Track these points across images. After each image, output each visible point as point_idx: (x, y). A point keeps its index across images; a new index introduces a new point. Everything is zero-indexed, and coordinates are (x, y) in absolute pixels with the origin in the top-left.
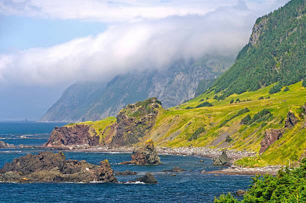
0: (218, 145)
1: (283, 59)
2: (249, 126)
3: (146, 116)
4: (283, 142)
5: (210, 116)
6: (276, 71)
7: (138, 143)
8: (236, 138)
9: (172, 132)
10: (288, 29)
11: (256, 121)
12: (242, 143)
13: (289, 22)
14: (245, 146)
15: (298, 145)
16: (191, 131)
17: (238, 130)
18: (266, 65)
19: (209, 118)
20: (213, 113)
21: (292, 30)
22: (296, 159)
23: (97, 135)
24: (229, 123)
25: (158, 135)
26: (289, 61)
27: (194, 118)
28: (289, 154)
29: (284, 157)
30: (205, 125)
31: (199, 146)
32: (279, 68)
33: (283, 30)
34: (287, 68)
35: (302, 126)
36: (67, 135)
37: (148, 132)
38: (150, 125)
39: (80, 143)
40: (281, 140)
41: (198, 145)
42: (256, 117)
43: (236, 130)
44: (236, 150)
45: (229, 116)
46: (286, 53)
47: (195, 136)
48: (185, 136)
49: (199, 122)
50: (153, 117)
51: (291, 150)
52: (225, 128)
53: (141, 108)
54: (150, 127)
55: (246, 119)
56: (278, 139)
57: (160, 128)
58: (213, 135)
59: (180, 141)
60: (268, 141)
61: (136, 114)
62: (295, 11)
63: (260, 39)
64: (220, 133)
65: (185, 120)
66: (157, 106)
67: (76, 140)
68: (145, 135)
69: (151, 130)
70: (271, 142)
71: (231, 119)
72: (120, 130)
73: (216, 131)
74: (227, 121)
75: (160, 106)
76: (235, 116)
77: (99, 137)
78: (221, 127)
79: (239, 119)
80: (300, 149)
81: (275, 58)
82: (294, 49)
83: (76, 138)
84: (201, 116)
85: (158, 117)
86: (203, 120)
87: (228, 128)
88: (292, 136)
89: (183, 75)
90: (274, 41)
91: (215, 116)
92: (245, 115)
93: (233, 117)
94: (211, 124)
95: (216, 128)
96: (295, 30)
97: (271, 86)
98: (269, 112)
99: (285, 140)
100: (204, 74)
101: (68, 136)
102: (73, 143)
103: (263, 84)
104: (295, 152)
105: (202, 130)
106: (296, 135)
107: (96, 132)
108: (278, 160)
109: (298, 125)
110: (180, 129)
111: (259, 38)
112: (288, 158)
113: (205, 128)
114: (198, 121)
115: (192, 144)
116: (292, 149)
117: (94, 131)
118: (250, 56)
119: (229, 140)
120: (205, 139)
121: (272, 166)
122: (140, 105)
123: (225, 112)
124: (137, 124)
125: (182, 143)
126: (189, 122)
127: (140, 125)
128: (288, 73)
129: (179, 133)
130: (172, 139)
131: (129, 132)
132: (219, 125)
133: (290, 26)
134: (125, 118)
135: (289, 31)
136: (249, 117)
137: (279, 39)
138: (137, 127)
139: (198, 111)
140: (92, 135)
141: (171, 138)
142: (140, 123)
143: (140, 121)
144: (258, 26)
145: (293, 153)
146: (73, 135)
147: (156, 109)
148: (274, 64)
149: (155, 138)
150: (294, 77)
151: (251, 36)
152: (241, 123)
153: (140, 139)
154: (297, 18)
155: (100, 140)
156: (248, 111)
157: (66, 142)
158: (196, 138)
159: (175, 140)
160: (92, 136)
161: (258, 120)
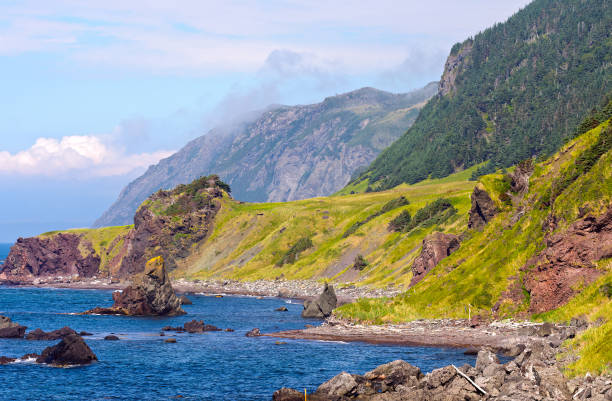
0: (337, 275)
1: (500, 118)
2: (404, 236)
3: (194, 214)
4: (460, 263)
5: (325, 216)
6: (484, 139)
7: (175, 270)
8: (376, 261)
9: (246, 247)
10: (510, 63)
11: (421, 224)
12: (386, 271)
13: (511, 49)
14: (393, 279)
15: (495, 268)
16: (284, 247)
17: (382, 243)
18: (466, 129)
19: (324, 218)
20: (333, 209)
21: (518, 64)
22: (487, 304)
23: (94, 255)
24: (364, 229)
25: (218, 253)
26: (511, 122)
27: (292, 219)
28: (470, 292)
29: (458, 299)
30: (316, 234)
31: (297, 279)
32: (490, 135)
33: (500, 65)
34: (505, 134)
35: (507, 224)
36: (39, 254)
37: (198, 248)
38: (200, 234)
39: (66, 271)
40: (455, 258)
41: (296, 276)
42: (423, 217)
43: (378, 244)
44: (374, 286)
45: (365, 213)
46: (505, 105)
47: (291, 256)
48: (271, 256)
49: (302, 226)
50: (209, 218)
51: (477, 282)
52: (354, 240)
53: (183, 197)
54: (201, 238)
55: (399, 220)
56: (449, 254)
57: (221, 240)
58: (328, 254)
59: (259, 267)
60: (430, 261)
61: (172, 211)
62: (525, 29)
63: (457, 82)
64: (343, 251)
65: (274, 224)
66: (218, 194)
67: (58, 266)
68: (189, 253)
69: (203, 243)
70: (436, 263)
71: (369, 219)
72: (139, 244)
73: (335, 247)
74: (360, 224)
75: (225, 194)
76: (377, 215)
77: (99, 260)
78: (346, 236)
79: (385, 221)
80: (499, 279)
81: (484, 117)
82: (521, 99)
83: (57, 261)
84: (307, 214)
85: (220, 216)
86: (311, 223)
87: (361, 238)
88: (482, 247)
89: (329, 161)
90: (482, 85)
91: (337, 214)
92: (398, 212)
93: (374, 216)
94: (325, 232)
95: (336, 240)
96: (524, 63)
97: (474, 169)
98: (449, 205)
99: (463, 256)
100: (366, 159)
101: (41, 257)
102: (52, 271)
103: (459, 164)
104: (487, 286)
105: (306, 244)
106: (491, 243)
107: (94, 247)
108: (443, 306)
109: (497, 220)
110: (263, 242)
111: (456, 80)
112: (467, 302)
113: (314, 239)
114: (300, 225)
115: (284, 272)
116: (480, 278)
117: (89, 246)
118: (437, 113)
119: (360, 265)
120: (311, 263)
121: (427, 321)
122: (182, 191)
123: (358, 206)
124: (175, 231)
125: (262, 272)
126: (280, 228)
127: (179, 234)
128: (508, 143)
129: (258, 250)
130: (245, 262)
131: (157, 248)
132: (343, 232)
133: (515, 57)
134: (150, 217)
135: (511, 67)
136: (406, 215)
137: (493, 81)
138: (174, 238)
139: (304, 205)
140: (84, 253)
141: (243, 261)
142: (180, 228)
143: (181, 224)
144: (455, 59)
145: (480, 288)
146: (50, 256)
147: (217, 199)
148: (480, 126)
149: (211, 261)
150: (519, 151)
151: (442, 77)
152: (389, 229)
153: (178, 262)
154: (529, 42)
155: (102, 266)
156: (406, 203)
157: (36, 269)
158: (291, 261)
159: (250, 264)
160: (85, 256)
161: (425, 222)
